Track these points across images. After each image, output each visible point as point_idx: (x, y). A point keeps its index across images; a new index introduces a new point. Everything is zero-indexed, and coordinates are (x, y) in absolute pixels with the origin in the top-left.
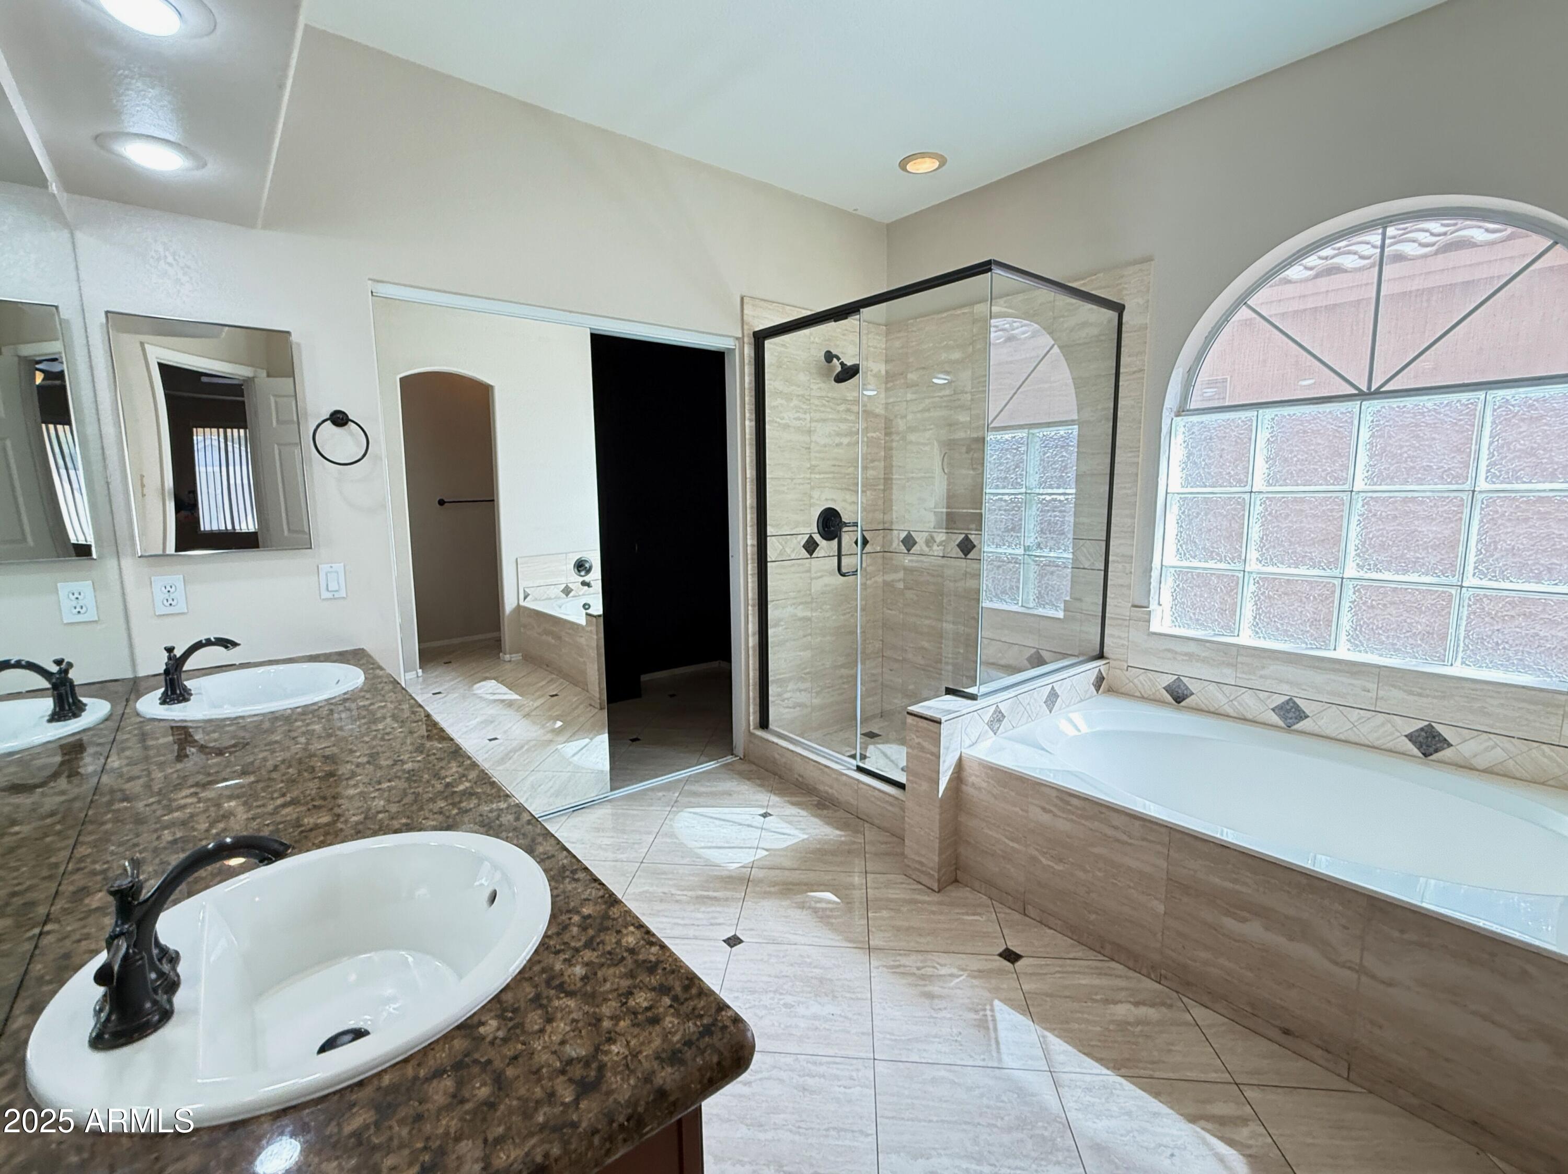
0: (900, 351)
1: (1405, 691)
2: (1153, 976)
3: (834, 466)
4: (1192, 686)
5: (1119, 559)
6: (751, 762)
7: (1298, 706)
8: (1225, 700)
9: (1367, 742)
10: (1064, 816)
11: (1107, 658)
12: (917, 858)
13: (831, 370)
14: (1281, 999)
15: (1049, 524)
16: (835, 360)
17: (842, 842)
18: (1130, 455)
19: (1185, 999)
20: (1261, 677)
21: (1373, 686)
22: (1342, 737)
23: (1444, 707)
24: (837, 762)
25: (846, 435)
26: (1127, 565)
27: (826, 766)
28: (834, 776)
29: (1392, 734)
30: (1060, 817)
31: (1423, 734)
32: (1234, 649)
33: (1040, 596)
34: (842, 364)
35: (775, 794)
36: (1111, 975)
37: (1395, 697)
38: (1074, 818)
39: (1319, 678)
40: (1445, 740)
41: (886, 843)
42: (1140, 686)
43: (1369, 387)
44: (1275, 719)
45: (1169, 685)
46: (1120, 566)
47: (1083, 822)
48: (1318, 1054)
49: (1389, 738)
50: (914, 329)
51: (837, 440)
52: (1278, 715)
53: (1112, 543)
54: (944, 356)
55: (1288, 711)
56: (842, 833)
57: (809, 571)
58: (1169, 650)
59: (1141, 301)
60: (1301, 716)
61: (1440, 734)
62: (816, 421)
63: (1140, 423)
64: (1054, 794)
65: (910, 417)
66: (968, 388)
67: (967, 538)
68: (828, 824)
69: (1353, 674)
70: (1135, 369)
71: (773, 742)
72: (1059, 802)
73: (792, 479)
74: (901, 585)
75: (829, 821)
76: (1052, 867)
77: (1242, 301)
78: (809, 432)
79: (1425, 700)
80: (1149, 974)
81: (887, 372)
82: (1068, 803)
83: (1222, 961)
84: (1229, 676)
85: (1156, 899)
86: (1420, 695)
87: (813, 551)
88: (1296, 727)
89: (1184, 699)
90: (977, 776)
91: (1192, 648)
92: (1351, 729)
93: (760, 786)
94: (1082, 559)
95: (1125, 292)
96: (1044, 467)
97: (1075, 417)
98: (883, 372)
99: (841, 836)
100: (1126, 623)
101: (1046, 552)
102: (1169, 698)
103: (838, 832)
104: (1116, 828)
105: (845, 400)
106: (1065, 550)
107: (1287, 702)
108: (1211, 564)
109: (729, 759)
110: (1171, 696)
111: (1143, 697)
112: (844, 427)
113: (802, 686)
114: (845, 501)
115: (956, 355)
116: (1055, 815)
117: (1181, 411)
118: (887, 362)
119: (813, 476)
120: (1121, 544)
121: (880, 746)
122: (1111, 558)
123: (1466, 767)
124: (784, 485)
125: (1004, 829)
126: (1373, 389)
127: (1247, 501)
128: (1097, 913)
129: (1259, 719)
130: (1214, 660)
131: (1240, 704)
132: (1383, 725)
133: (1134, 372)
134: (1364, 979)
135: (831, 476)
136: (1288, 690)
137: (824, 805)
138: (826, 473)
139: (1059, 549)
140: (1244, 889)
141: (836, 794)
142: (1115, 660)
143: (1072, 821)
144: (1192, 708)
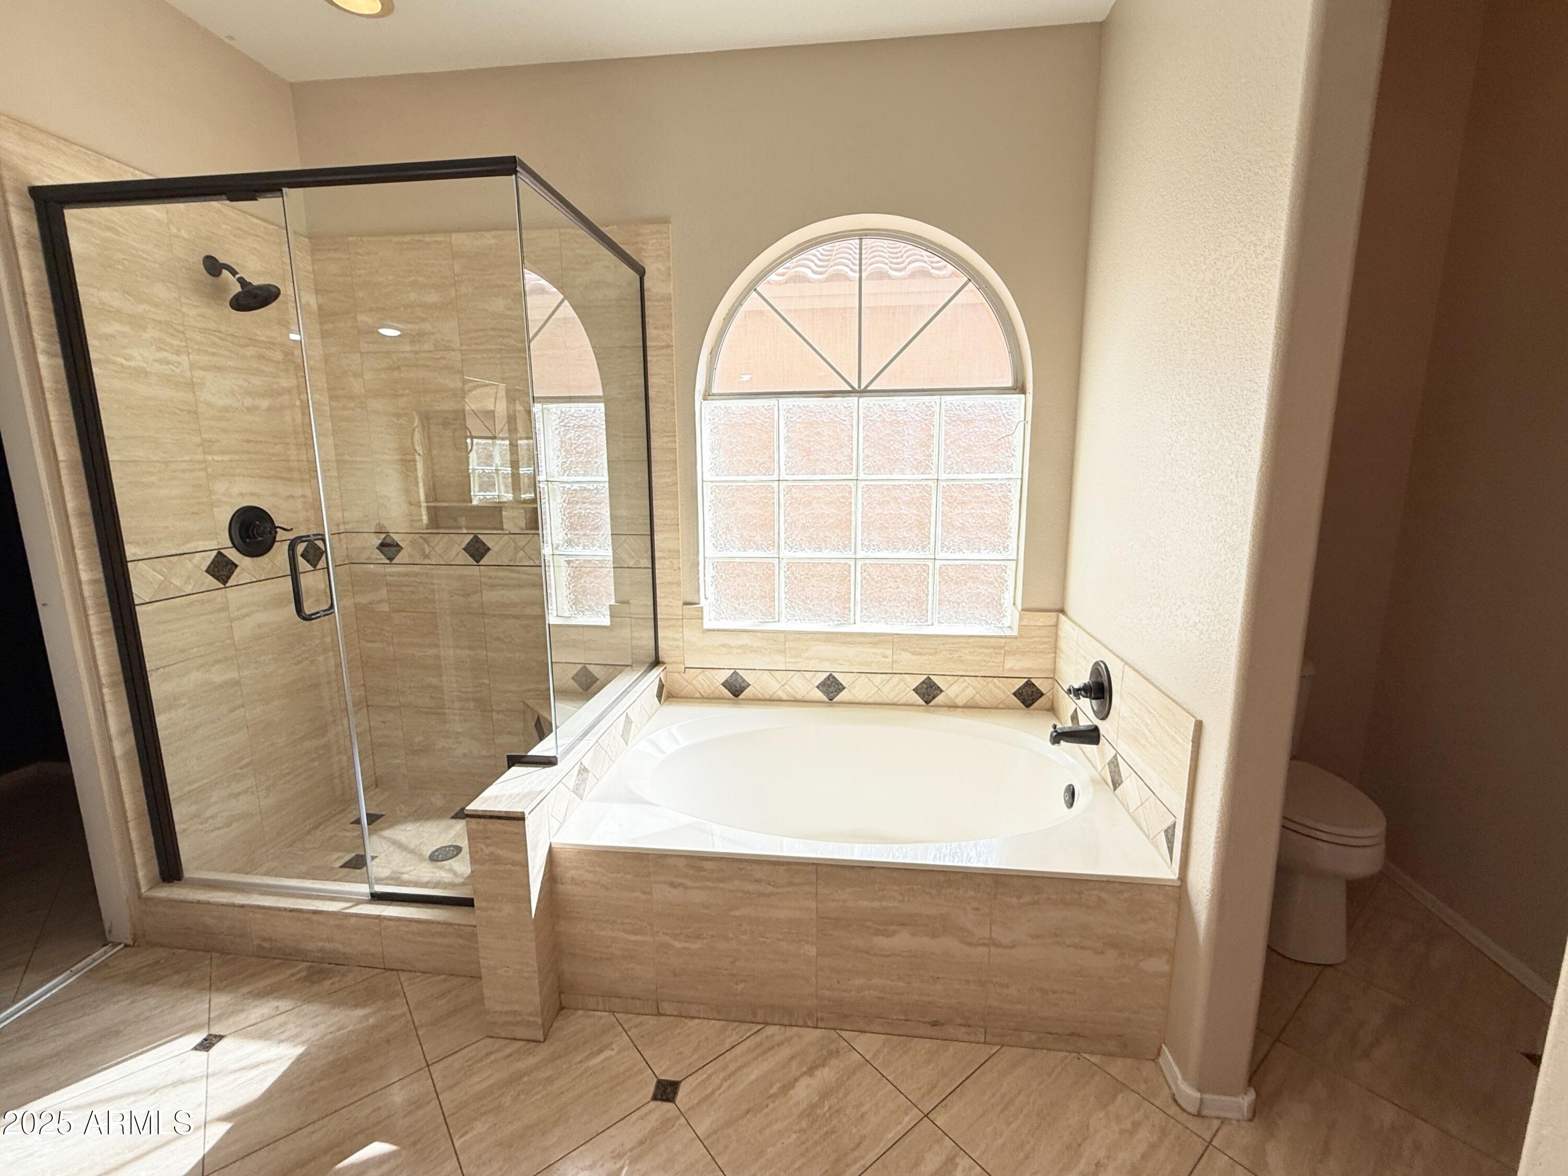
0: (341, 279)
1: (911, 652)
2: (810, 1024)
3: (248, 441)
4: (748, 677)
5: (664, 555)
6: (153, 945)
7: (837, 680)
8: (777, 686)
9: (889, 701)
10: (697, 884)
11: (664, 663)
12: (506, 1008)
13: (221, 289)
14: (928, 995)
15: (579, 517)
16: (225, 273)
17: (374, 1027)
18: (666, 439)
19: (844, 1034)
20: (806, 658)
21: (889, 652)
22: (870, 700)
23: (936, 660)
24: (333, 899)
25: (263, 395)
26: (674, 561)
27: (315, 912)
28: (332, 922)
29: (905, 690)
30: (692, 888)
31: (925, 686)
32: (782, 635)
33: (575, 603)
34: (241, 281)
35: (218, 990)
36: (772, 1048)
37: (906, 660)
38: (710, 884)
39: (851, 652)
40: (939, 687)
41: (443, 995)
42: (699, 686)
43: (859, 387)
44: (820, 695)
45: (726, 681)
46: (667, 562)
47: (721, 885)
48: (961, 1032)
49: (903, 694)
50: (360, 251)
51: (248, 402)
52: (822, 691)
53: (657, 537)
54: (413, 296)
55: (829, 686)
56: (367, 1011)
57: (225, 608)
58: (724, 646)
59: (662, 267)
60: (840, 688)
61: (935, 684)
62: (202, 368)
63: (673, 405)
64: (682, 863)
65: (368, 376)
66: (457, 345)
67: (476, 540)
68: (336, 1004)
69: (875, 644)
70: (663, 344)
71: (199, 902)
72: (691, 872)
73: (167, 463)
74: (385, 608)
75: (337, 999)
76: (688, 949)
77: (752, 287)
78: (191, 385)
79: (924, 658)
80: (806, 1023)
81: (320, 308)
82: (701, 869)
83: (876, 981)
84: (779, 662)
85: (807, 943)
86: (921, 654)
87: (229, 577)
88: (837, 699)
89: (742, 692)
90: (576, 868)
91: (745, 640)
92: (877, 692)
93: (182, 986)
94: (625, 556)
95: (643, 254)
96: (567, 451)
97: (601, 393)
98: (314, 307)
99: (366, 1017)
100: (680, 623)
101: (578, 550)
102: (727, 693)
103: (360, 1012)
104: (758, 881)
105: (254, 342)
106: (600, 547)
107: (828, 678)
108: (750, 553)
109: (100, 955)
110: (729, 691)
111: (703, 697)
112: (257, 381)
113: (237, 787)
114: (275, 495)
115: (433, 298)
116: (686, 887)
117: (707, 395)
118: (317, 292)
119: (209, 458)
120: (666, 538)
121: (387, 833)
122: (657, 554)
123: (952, 707)
124: (151, 473)
125: (622, 923)
126: (862, 388)
127: (776, 489)
128: (743, 981)
129: (808, 698)
130: (765, 649)
131: (790, 686)
132: (898, 683)
133: (662, 347)
134: (993, 949)
135: (245, 457)
136: (829, 667)
137: (321, 971)
138: (235, 452)
139: (593, 546)
140: (891, 904)
141: (340, 948)
142: (671, 663)
143: (708, 888)
144: (750, 700)
